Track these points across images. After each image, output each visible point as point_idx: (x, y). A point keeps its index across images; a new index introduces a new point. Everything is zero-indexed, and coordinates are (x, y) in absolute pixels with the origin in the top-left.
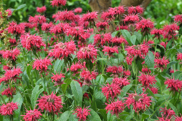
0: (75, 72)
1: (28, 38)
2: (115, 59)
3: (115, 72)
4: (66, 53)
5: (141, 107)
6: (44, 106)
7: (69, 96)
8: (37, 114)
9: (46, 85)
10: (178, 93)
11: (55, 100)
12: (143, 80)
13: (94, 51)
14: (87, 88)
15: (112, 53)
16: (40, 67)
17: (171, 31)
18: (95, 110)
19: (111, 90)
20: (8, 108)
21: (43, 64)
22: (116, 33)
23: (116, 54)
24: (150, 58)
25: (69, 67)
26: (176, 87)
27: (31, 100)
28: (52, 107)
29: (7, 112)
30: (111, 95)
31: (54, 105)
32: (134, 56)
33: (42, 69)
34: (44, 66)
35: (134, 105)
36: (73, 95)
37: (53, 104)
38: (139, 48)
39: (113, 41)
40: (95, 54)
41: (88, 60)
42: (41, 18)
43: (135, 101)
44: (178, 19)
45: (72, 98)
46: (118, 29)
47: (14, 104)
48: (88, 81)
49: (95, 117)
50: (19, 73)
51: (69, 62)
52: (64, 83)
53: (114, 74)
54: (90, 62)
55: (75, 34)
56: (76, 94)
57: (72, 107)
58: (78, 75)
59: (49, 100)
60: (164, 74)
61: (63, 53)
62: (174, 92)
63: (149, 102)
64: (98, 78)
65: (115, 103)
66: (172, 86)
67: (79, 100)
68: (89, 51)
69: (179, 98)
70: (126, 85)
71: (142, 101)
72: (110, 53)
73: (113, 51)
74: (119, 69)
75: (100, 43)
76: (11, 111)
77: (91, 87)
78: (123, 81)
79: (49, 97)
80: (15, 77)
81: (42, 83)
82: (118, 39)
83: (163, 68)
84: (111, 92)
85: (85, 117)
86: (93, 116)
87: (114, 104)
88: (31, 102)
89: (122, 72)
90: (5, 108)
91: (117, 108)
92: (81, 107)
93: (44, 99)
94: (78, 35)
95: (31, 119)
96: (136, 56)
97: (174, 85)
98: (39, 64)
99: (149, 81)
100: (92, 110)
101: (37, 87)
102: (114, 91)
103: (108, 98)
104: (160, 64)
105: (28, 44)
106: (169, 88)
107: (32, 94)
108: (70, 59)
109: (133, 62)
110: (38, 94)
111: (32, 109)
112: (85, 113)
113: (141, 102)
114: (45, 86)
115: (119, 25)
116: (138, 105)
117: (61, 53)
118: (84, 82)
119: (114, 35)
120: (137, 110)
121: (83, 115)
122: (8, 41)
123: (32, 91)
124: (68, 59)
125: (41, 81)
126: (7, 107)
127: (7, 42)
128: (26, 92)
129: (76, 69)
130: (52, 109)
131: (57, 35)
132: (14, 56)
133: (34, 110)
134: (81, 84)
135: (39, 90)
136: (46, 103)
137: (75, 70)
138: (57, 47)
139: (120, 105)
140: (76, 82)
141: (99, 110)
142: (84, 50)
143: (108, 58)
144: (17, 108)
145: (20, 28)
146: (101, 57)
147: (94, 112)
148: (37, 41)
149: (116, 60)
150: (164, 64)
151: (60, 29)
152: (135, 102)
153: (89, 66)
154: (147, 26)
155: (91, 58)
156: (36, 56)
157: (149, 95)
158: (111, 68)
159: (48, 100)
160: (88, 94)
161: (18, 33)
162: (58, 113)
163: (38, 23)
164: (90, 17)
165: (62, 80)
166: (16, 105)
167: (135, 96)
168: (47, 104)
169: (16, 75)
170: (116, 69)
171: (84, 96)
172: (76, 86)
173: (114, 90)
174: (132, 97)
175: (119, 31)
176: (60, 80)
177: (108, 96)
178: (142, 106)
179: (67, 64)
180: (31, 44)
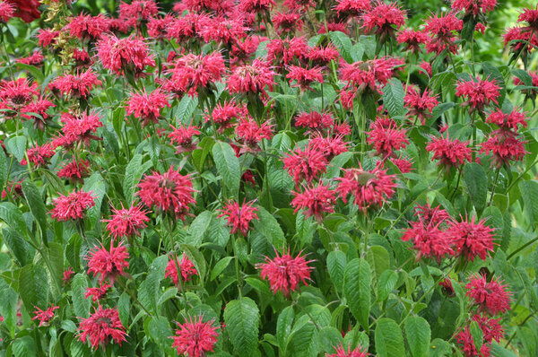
0: (224, 124)
1: (116, 44)
2: (316, 99)
3: (316, 125)
4: (201, 79)
5: (372, 199)
6: (152, 196)
7: (210, 178)
8: (138, 218)
9: (158, 154)
10: (458, 172)
11: (178, 183)
12: (378, 139)
13: (266, 75)
14: (251, 159)
15: (309, 81)
16: (142, 112)
17: (444, 30)
18: (269, 210)
19: (305, 163)
20: (72, 204)
21: (149, 103)
22: (318, 38)
23: (319, 87)
24: (395, 93)
25: (210, 112)
26: (452, 156)
27: (124, 188)
28: (171, 198)
29: (70, 212)
30: (304, 174)
31: (176, 195)
32: (358, 86)
33: (148, 117)
34: (151, 108)
35: (357, 193)
36: (219, 178)
37: (173, 191)
38: (370, 68)
39: (310, 56)
40: (268, 81)
41: (253, 94)
42: (145, 5)
43: (360, 186)
44: (459, 4)
45: (216, 183)
46: (324, 31)
47: (85, 195)
48: (253, 143)
49: (269, 224)
50: (94, 126)
51: (209, 99)
52: (198, 147)
53: (314, 129)
54: (258, 100)
55: (224, 38)
56: (226, 172)
57: (217, 204)
58: (231, 131)
59: (164, 184)
60: (426, 129)
61: (194, 79)
62: (448, 168)
63: (390, 188)
64: (276, 138)
65: (313, 190)
66: (444, 154)
67: (231, 185)
68: (256, 75)
69: (460, 185)
70: (338, 154)
71: (375, 184)
72: (305, 83)
73: (309, 78)
74: (323, 119)
75: (281, 60)
76: (79, 209)
77: (260, 157)
78: (332, 145)
79: (164, 178)
80: (86, 135)
81: (148, 149)
82: (321, 52)
83: (425, 115)
84: (305, 167)
85: (246, 223)
86: (263, 223)
87: (311, 192)
88: (125, 192)
89: (332, 126)
90: (65, 204)
91: (319, 201)
92: (237, 201)
93: (151, 181)
94: (230, 39)
95: (125, 228)
96: (362, 86)
97: (447, 153)
98: (142, 105)
99: (391, 142)
100: (261, 209)
101: (138, 157)
102: (311, 165)
103: (297, 180)
104: (416, 107)
105: (115, 59)
106: (437, 159)
107: (127, 174)
108: (213, 94)
109: (356, 99)
110: (139, 175)
111: (127, 208)
112: (247, 214)
113: (374, 186)
114: (155, 155)
115: (325, 22)
116: (366, 194)
117: (190, 79)
118: (245, 146)
119: (312, 43)
120: (363, 206)
121: (242, 220)
122: (71, 55)
123: (127, 169)
124: (206, 91)
125: (146, 145)
126: (70, 202)
127: (69, 58)
128: (112, 170)
129: (225, 118)
130: (171, 203)
131: (183, 44)
132: (83, 88)
133: (131, 209)
134: (238, 149)
135: (142, 163)
136: (157, 191)
137: (223, 120)
138: (182, 64)
139: (326, 194)
140: (225, 145)
141: (278, 210)
142: (244, 73)
143: (299, 93)
144: (93, 204)
145: (98, 25)
146: (283, 93)
147: (266, 214)
148: (134, 52)
149: (317, 101)
150: (426, 107)
151: (189, 28)
152: (359, 188)
153: (254, 109)
154: (389, 20)
155: (259, 90)
156: (135, 86)
157: (390, 172)
158: (307, 117)
159: (160, 185)
160: (254, 176)
161: (91, 36)
162: (185, 217)
163: (139, 18)
164: (259, 1)
165: (195, 140)
166: (89, 197)
167: (359, 174)
168: (159, 193)
169: (88, 131)
170: (318, 119)
171: (243, 178)
172: (225, 153)
173: (312, 163)
174: (352, 176)
175: (326, 34)
176: (190, 140)
177: (297, 175)
178: (375, 196)
179: (205, 103)
180: (123, 60)
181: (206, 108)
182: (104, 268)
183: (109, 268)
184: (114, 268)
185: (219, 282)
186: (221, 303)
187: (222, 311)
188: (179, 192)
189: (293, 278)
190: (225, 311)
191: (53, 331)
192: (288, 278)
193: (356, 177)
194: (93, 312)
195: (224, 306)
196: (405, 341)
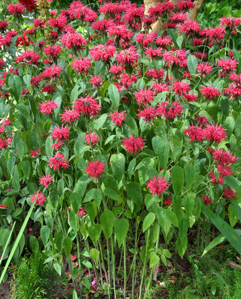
0: (116, 74)
1: (69, 36)
4: (105, 57)
7: (107, 100)
8: (75, 115)
11: (91, 102)
13: (134, 55)
14: (125, 93)
16: (79, 68)
20: (48, 107)
21: (82, 64)
24: (193, 62)
25: (108, 70)
28: (87, 109)
29: (47, 111)
31: (90, 108)
33: (81, 70)
34: (83, 66)
36: (110, 100)
37: (89, 106)
38: (176, 54)
40: (135, 58)
41: (128, 65)
45: (109, 102)
47: (53, 104)
48: (127, 86)
50: (58, 72)
52: (103, 87)
53: (155, 78)
55: (117, 34)
56: (113, 98)
61: (102, 56)
63: (180, 111)
67: (115, 105)
68: (129, 54)
76: (50, 110)
77: (129, 92)
79: (85, 100)
80: (55, 76)
81: (81, 83)
87: (147, 111)
90: (45, 107)
91: (149, 115)
92: (118, 111)
93: (80, 101)
94: (120, 35)
95: (70, 119)
96: (172, 62)
98: (79, 65)
101: (77, 87)
105: (68, 43)
107: (72, 94)
108: (110, 63)
110: (77, 95)
111: (71, 109)
112: (121, 117)
113: (173, 110)
117: (100, 56)
118: (123, 87)
121: (119, 120)
122: (50, 34)
123: (72, 91)
124: (107, 61)
125: (80, 81)
126: (47, 106)
129: (117, 72)
130: (88, 111)
132: (55, 53)
133: (73, 110)
134: (119, 88)
135: (78, 91)
136: (81, 106)
138: (97, 49)
140: (114, 87)
141: (137, 114)
142: (124, 53)
143: (150, 61)
144: (57, 108)
148: (77, 40)
149: (160, 63)
150: (206, 71)
152: (166, 110)
153: (128, 70)
155: (130, 62)
159: (84, 103)
161: (59, 27)
164: (136, 14)
165: (101, 83)
166: (55, 104)
167: (167, 104)
168: (83, 107)
169: (56, 74)
172: (114, 90)
173: (147, 97)
174: (164, 105)
175: (167, 30)
176: (99, 83)
179: (106, 67)
180: (72, 43)
181: (106, 69)
182: (59, 136)
183: (61, 136)
184: (63, 137)
185: (110, 145)
186: (109, 154)
187: (110, 159)
188: (91, 107)
189: (136, 147)
190: (111, 158)
191: (38, 160)
192: (134, 147)
193: (165, 105)
194: (54, 154)
195: (110, 156)
196: (185, 176)
